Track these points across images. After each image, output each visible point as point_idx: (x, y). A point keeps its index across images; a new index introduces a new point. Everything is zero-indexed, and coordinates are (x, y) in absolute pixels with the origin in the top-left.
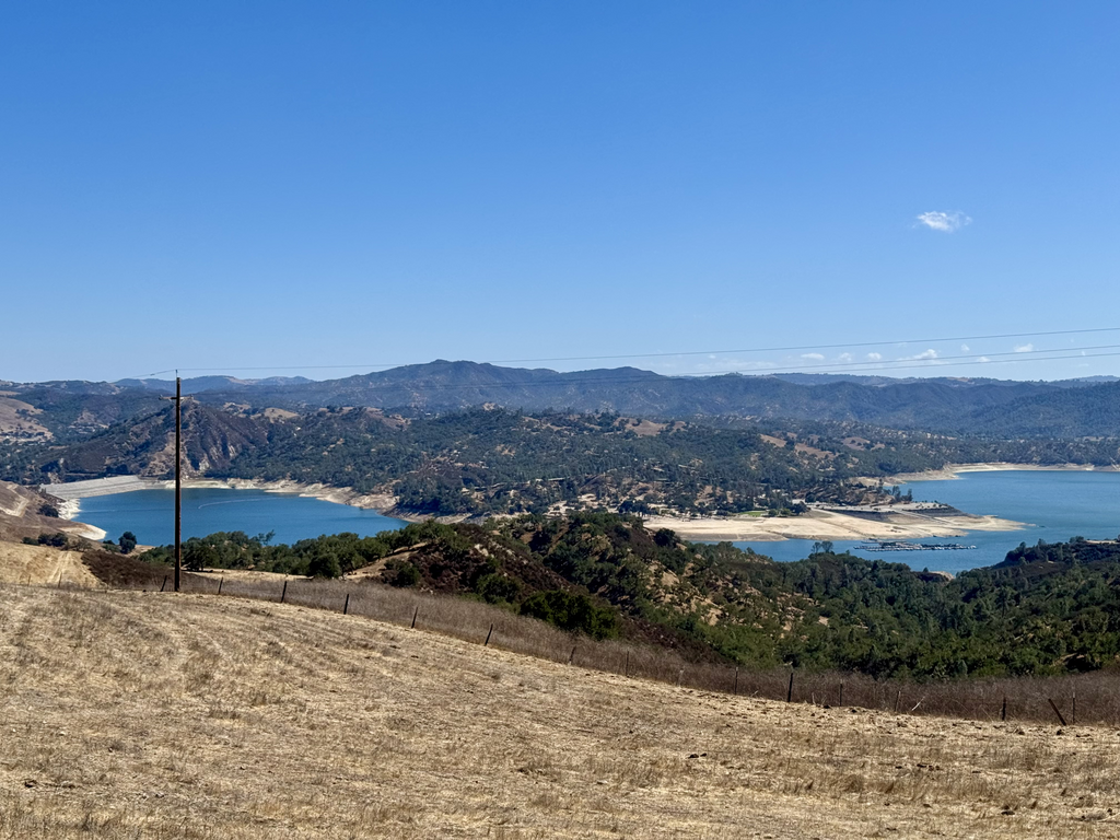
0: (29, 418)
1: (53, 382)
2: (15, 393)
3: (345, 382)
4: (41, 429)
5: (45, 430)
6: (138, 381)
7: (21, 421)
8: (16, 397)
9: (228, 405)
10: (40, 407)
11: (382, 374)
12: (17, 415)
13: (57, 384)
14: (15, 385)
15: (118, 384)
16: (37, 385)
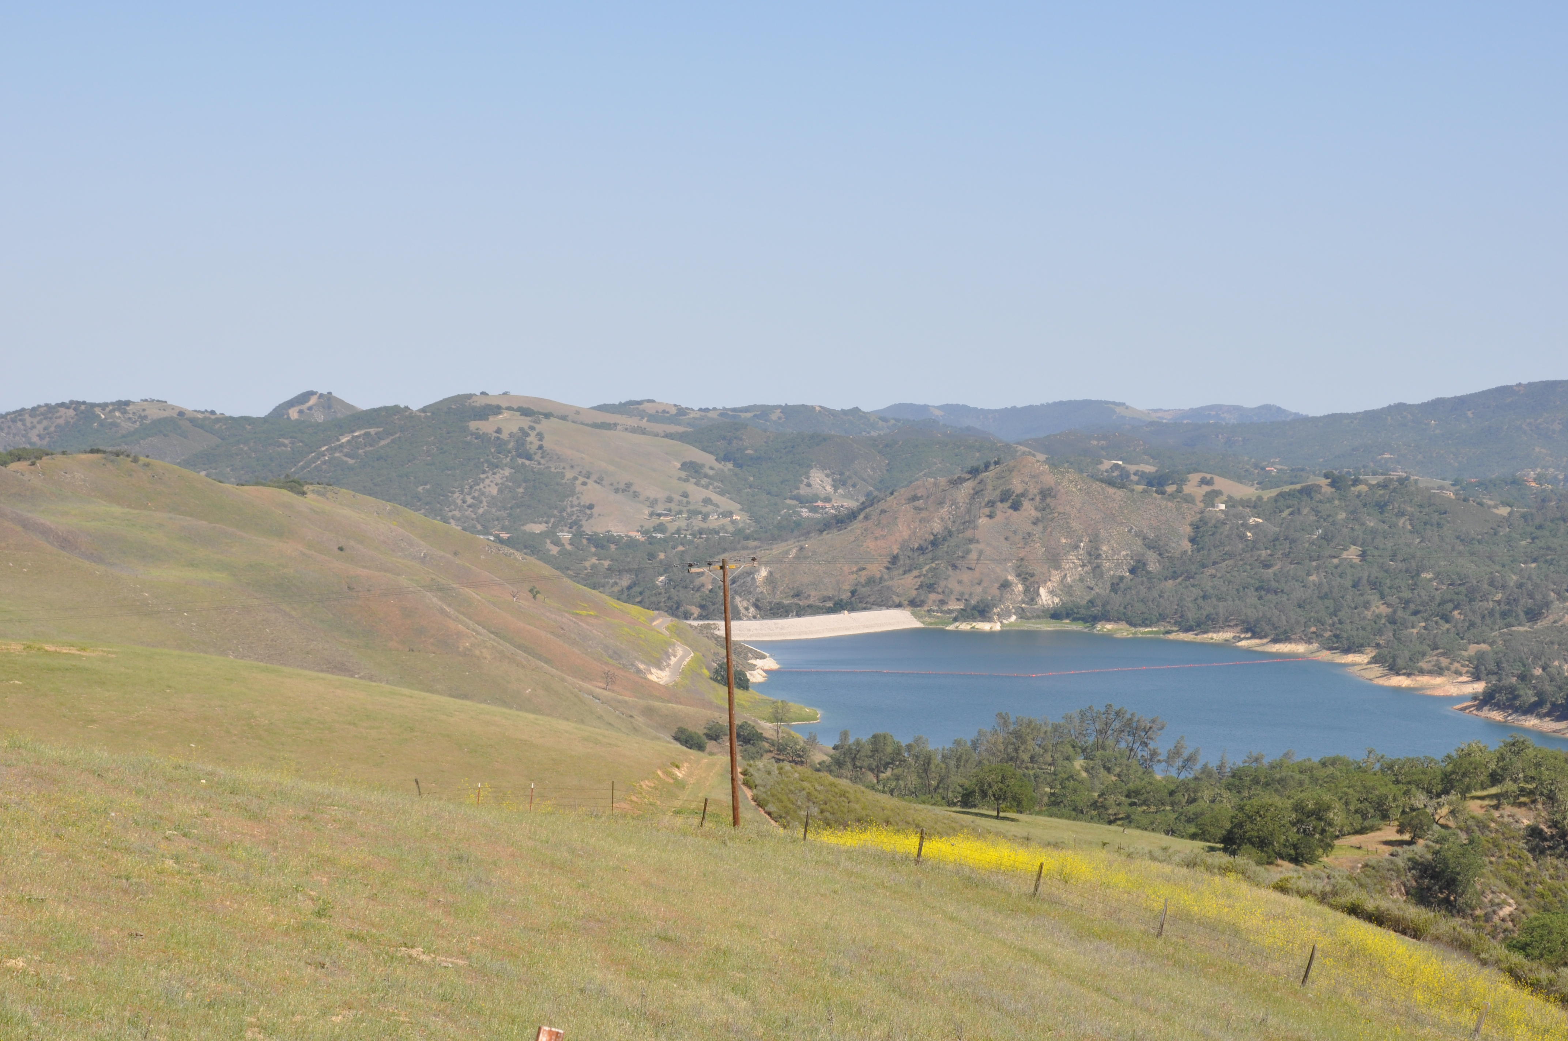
0: (704, 481)
1: (755, 407)
2: (681, 429)
3: (1371, 418)
4: (724, 503)
5: (735, 506)
6: (925, 407)
7: (690, 487)
8: (682, 437)
9: (1107, 464)
10: (726, 458)
11: (1461, 403)
12: (683, 474)
13: (764, 412)
14: (682, 412)
15: (882, 416)
16: (724, 413)
